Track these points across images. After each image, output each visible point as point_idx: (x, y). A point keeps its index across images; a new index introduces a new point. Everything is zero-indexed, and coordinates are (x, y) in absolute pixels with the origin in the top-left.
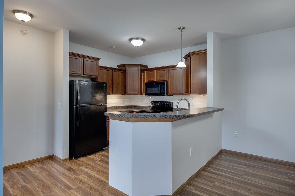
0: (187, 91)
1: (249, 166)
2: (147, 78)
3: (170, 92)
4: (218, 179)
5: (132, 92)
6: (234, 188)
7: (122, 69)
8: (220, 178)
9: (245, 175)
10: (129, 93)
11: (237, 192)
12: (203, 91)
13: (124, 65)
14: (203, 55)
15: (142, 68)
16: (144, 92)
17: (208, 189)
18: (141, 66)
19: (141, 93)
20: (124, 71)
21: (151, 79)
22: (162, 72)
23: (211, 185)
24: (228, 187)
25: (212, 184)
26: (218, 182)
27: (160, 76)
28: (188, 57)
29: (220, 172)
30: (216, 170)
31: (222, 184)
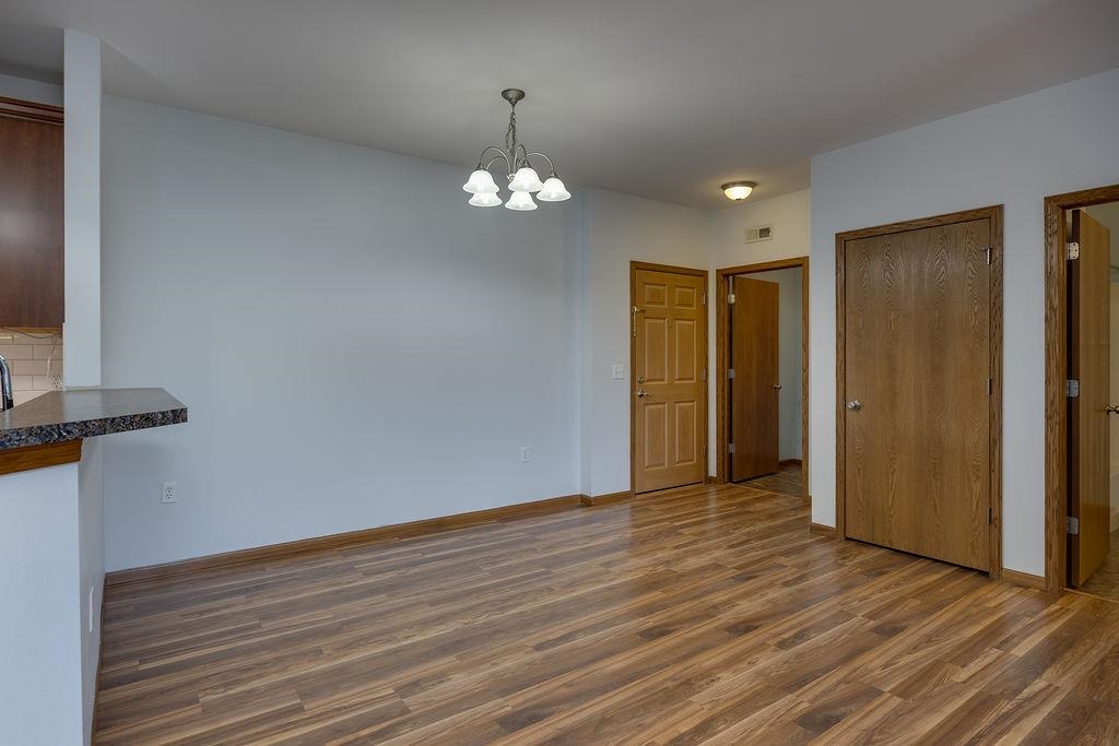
1: (248, 590)
4: (197, 681)
6: (276, 672)
8: (204, 674)
9: (265, 618)
11: (297, 677)
17: (197, 732)
23: (194, 715)
24: (254, 682)
25: (195, 710)
26: (207, 689)
29: (175, 654)
30: (156, 659)
31: (227, 686)
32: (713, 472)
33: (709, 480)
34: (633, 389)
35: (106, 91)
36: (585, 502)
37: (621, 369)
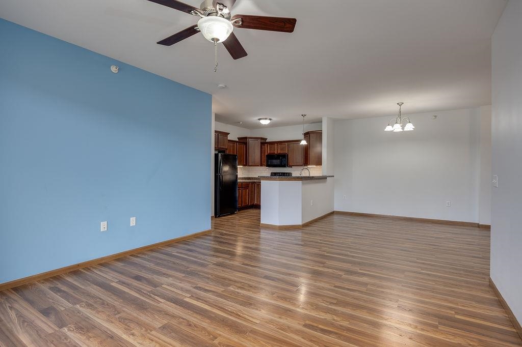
0: (306, 162)
2: (268, 150)
3: (290, 164)
5: (253, 164)
7: (243, 141)
10: (250, 164)
12: (319, 163)
13: (246, 138)
14: (318, 134)
15: (263, 141)
16: (265, 163)
18: (262, 139)
19: (261, 165)
20: (246, 144)
21: (272, 152)
22: (283, 146)
27: (281, 150)
28: (307, 135)
36: (478, 226)
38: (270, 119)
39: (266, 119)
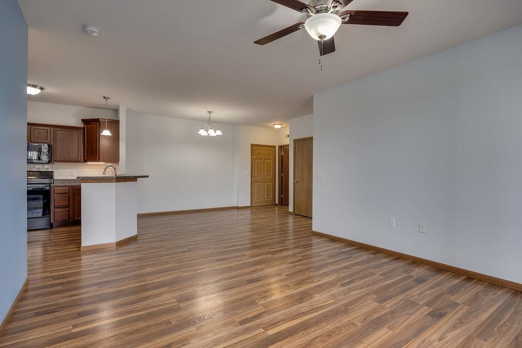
0: (89, 157)
3: (57, 159)
28: (92, 122)
32: (277, 202)
33: (276, 205)
34: (252, 178)
35: (127, 112)
36: (237, 208)
37: (248, 173)
38: (42, 89)
39: (34, 86)
